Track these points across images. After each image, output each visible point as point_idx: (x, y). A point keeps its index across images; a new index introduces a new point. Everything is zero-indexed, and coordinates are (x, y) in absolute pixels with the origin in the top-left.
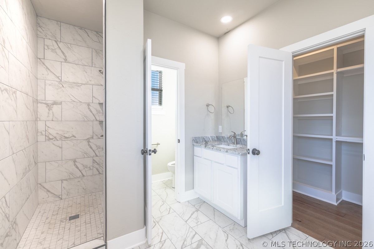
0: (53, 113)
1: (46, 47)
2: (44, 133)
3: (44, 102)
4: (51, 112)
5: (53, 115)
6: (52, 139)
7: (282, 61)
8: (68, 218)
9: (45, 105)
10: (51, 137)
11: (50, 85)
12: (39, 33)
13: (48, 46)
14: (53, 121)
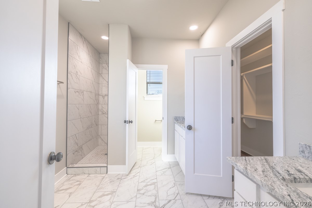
0: (105, 100)
1: (103, 68)
2: (101, 110)
3: (101, 95)
4: (104, 100)
5: (105, 101)
6: (104, 114)
7: (220, 55)
8: (105, 154)
9: (102, 97)
10: (104, 113)
11: (104, 86)
12: (100, 61)
13: (103, 67)
14: (105, 104)
